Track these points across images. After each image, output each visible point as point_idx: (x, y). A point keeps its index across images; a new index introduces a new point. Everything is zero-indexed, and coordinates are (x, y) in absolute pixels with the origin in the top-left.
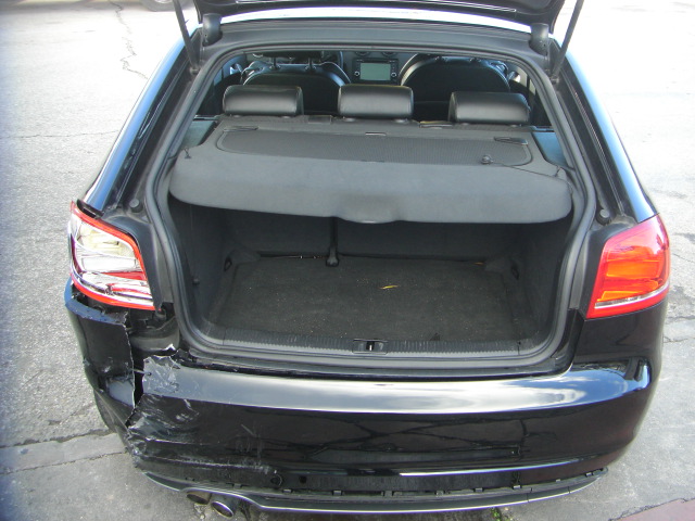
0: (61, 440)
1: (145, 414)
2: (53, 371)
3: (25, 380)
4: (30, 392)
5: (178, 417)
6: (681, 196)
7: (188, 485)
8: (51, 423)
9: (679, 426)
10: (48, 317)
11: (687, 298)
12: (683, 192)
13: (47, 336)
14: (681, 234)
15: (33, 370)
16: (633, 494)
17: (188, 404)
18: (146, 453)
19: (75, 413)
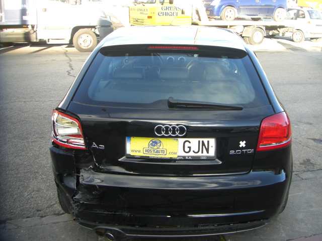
0: (42, 217)
1: (80, 192)
2: (38, 191)
3: (27, 194)
4: (29, 199)
5: (94, 193)
6: (311, 124)
7: (96, 226)
8: (38, 211)
9: (305, 210)
10: (36, 171)
11: (312, 164)
12: (312, 122)
13: (36, 178)
14: (310, 139)
15: (30, 190)
16: (284, 235)
17: (98, 187)
18: (80, 209)
19: (48, 207)
